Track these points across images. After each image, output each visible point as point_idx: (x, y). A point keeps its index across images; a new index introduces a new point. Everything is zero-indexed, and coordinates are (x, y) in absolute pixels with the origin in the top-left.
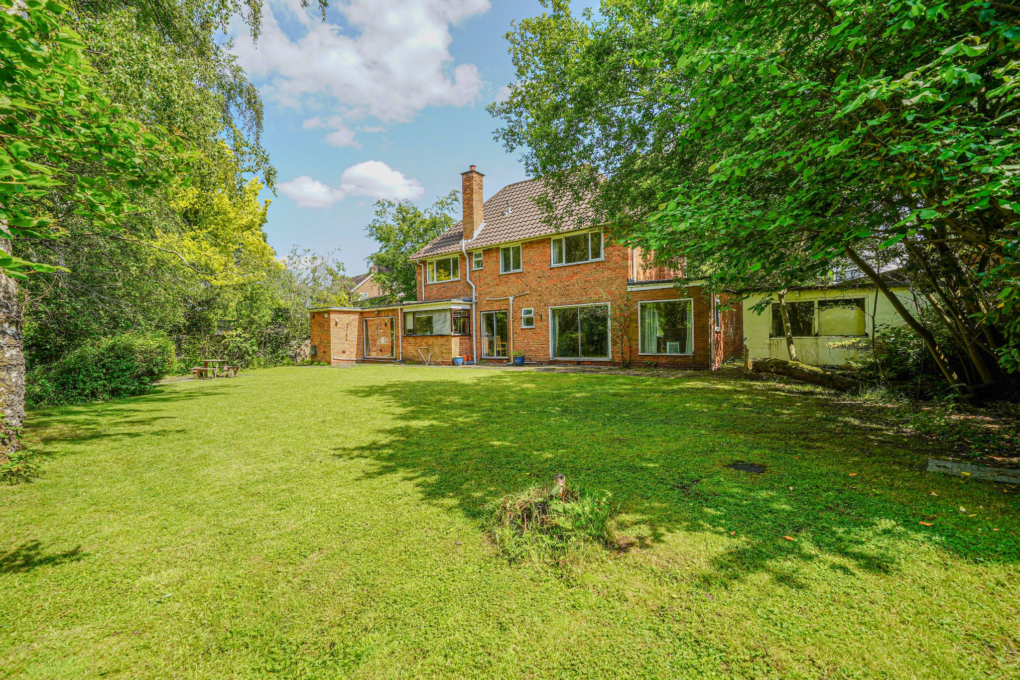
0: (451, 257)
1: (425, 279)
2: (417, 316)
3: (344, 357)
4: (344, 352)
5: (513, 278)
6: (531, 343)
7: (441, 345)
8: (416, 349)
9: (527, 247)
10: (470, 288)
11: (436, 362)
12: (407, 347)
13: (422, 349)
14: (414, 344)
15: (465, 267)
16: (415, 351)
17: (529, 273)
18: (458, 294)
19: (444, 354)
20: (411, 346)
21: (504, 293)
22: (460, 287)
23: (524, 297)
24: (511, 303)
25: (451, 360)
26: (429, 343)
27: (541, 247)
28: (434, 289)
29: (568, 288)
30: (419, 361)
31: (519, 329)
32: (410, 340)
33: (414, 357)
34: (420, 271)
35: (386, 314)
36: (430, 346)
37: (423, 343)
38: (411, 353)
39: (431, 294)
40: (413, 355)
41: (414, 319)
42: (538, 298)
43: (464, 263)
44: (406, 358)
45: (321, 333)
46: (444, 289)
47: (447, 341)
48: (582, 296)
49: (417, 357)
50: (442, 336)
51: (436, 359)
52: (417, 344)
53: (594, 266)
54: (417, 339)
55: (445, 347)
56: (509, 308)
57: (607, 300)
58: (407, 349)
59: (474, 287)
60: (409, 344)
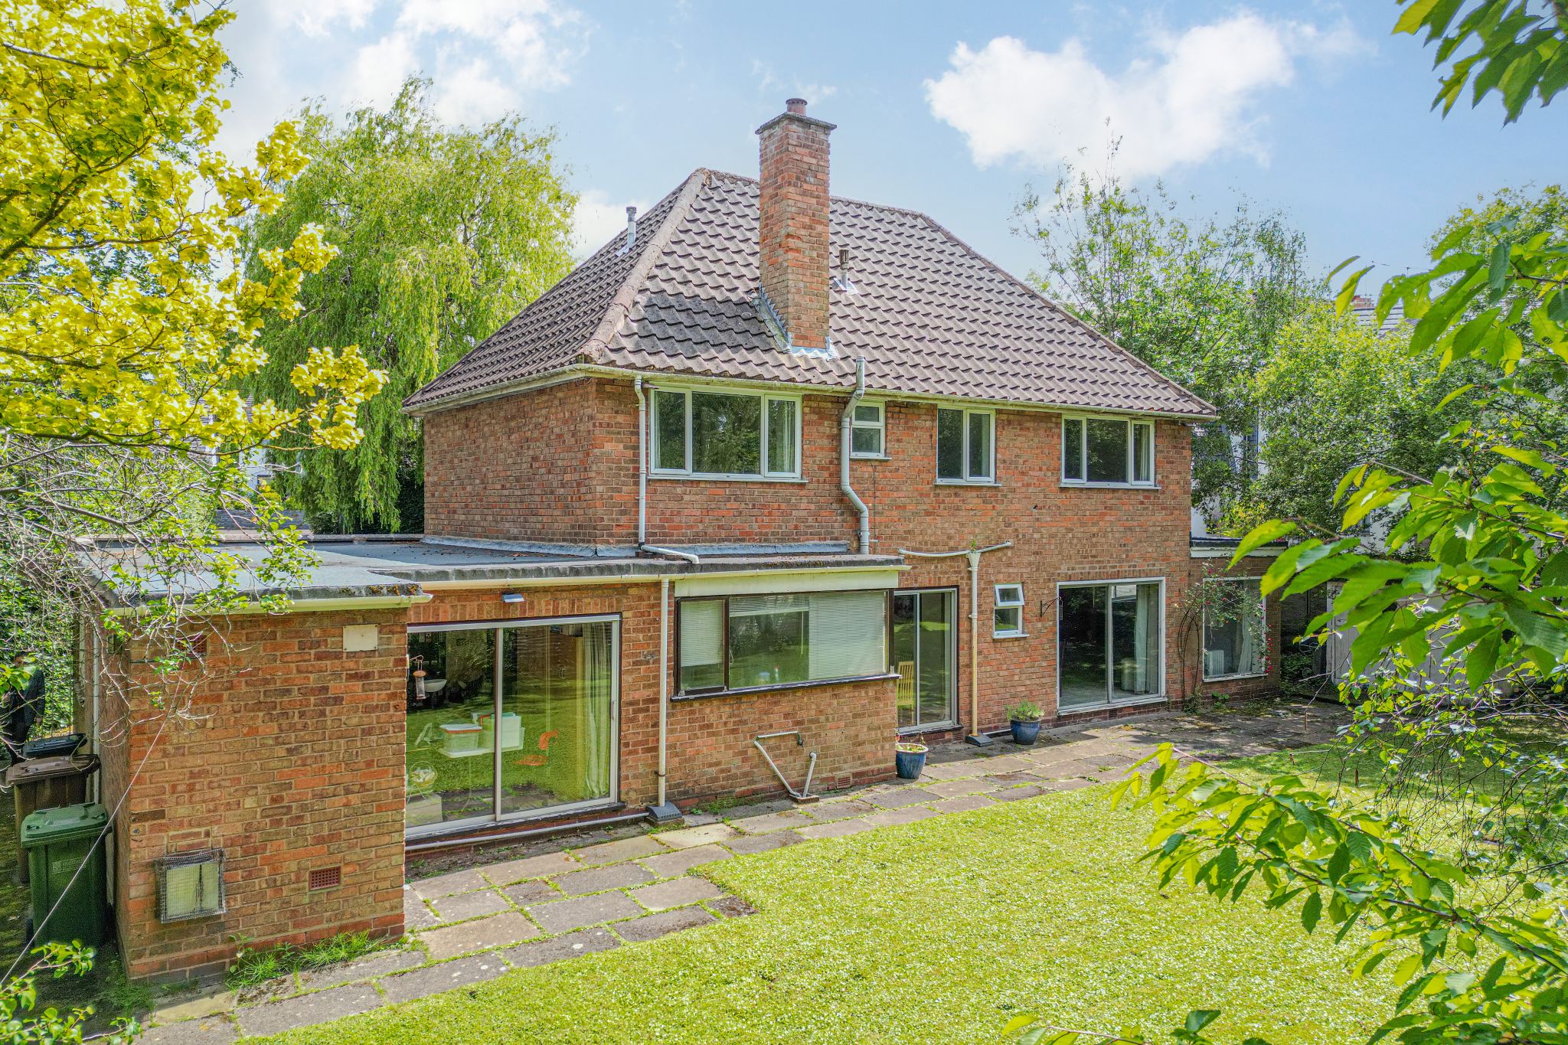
0: (765, 396)
1: (647, 457)
2: (738, 614)
5: (972, 500)
6: (1016, 678)
7: (855, 716)
8: (740, 746)
9: (1009, 422)
10: (842, 514)
11: (833, 778)
12: (692, 745)
13: (772, 742)
14: (731, 726)
15: (826, 442)
16: (736, 754)
17: (1014, 491)
18: (796, 527)
19: (868, 747)
20: (713, 734)
21: (950, 538)
22: (803, 506)
23: (1000, 554)
24: (975, 569)
25: (894, 763)
26: (803, 715)
27: (1042, 432)
28: (686, 498)
29: (1094, 540)
30: (755, 792)
31: (989, 639)
32: (708, 711)
33: (728, 778)
34: (620, 418)
35: (564, 606)
36: (806, 725)
37: (776, 718)
38: (710, 765)
39: (677, 519)
40: (722, 771)
41: (728, 627)
42: (1032, 558)
43: (821, 429)
44: (686, 793)
45: (281, 751)
46: (735, 505)
47: (877, 699)
48: (1121, 561)
49: (746, 775)
50: (858, 684)
51: (831, 771)
52: (744, 722)
53: (1141, 497)
54: (743, 706)
55: (867, 720)
56: (963, 584)
57: (1161, 573)
58: (690, 751)
59: (866, 513)
60: (701, 728)
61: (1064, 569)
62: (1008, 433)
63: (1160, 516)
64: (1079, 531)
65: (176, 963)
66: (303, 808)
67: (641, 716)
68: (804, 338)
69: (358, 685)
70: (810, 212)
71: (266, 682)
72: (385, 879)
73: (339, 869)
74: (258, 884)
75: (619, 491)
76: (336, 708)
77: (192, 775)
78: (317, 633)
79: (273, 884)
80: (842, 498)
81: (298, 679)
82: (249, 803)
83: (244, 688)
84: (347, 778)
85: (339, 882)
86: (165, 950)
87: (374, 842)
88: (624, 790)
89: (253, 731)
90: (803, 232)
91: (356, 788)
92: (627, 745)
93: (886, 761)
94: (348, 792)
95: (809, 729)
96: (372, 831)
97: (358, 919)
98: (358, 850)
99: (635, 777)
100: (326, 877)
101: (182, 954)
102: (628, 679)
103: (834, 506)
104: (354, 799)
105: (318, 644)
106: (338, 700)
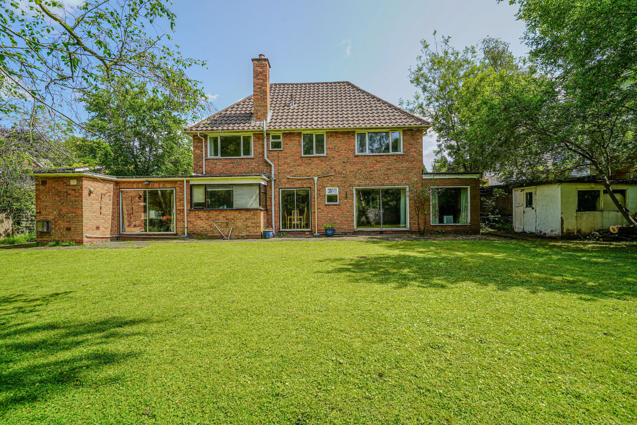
0: (242, 135)
1: (206, 153)
2: (209, 190)
3: (98, 234)
4: (98, 228)
5: (316, 161)
6: (336, 217)
7: (246, 219)
8: (210, 223)
9: (331, 136)
10: (267, 166)
11: (239, 235)
12: (196, 222)
13: (219, 224)
14: (207, 218)
15: (261, 146)
16: (208, 226)
17: (334, 157)
18: (251, 170)
19: (251, 228)
20: (202, 220)
21: (307, 173)
22: (253, 165)
23: (328, 178)
24: (316, 182)
25: (260, 234)
26: (229, 217)
27: (346, 138)
28: (218, 163)
29: (371, 173)
30: (214, 236)
31: (323, 204)
32: (200, 214)
33: (206, 231)
34: (199, 144)
35: (161, 186)
36: (230, 220)
37: (220, 217)
38: (201, 227)
39: (215, 169)
40: (204, 229)
41: (206, 192)
42: (342, 179)
43: (259, 143)
44: (194, 233)
45: (60, 203)
46: (232, 165)
47: (254, 215)
48: (385, 180)
49: (211, 231)
50: (247, 210)
51: (238, 233)
52: (211, 218)
53: (395, 158)
54: (210, 213)
55: (251, 221)
56: (312, 187)
57: (406, 184)
58: (195, 223)
59: (273, 165)
60: (198, 218)
61: (357, 182)
62: (331, 139)
63: (405, 164)
64: (364, 170)
65: (43, 241)
66: (64, 215)
67: (181, 213)
68: (259, 118)
69: (73, 192)
70: (260, 84)
71: (57, 190)
72: (80, 232)
73: (71, 228)
74: (57, 229)
75: (199, 162)
76: (70, 196)
77: (45, 206)
78: (66, 181)
79: (59, 229)
80: (266, 162)
81: (63, 190)
82: (55, 213)
83: (53, 191)
84: (72, 210)
85: (71, 231)
86: (42, 238)
87: (77, 224)
88: (177, 231)
89: (55, 199)
90: (258, 90)
91: (74, 212)
92: (178, 220)
93: (257, 233)
94: (72, 213)
95: (231, 221)
96: (77, 221)
97: (74, 239)
98: (74, 225)
99: (180, 228)
100: (69, 229)
101: (45, 239)
102: (178, 204)
103: (264, 164)
105: (66, 183)
106: (70, 194)
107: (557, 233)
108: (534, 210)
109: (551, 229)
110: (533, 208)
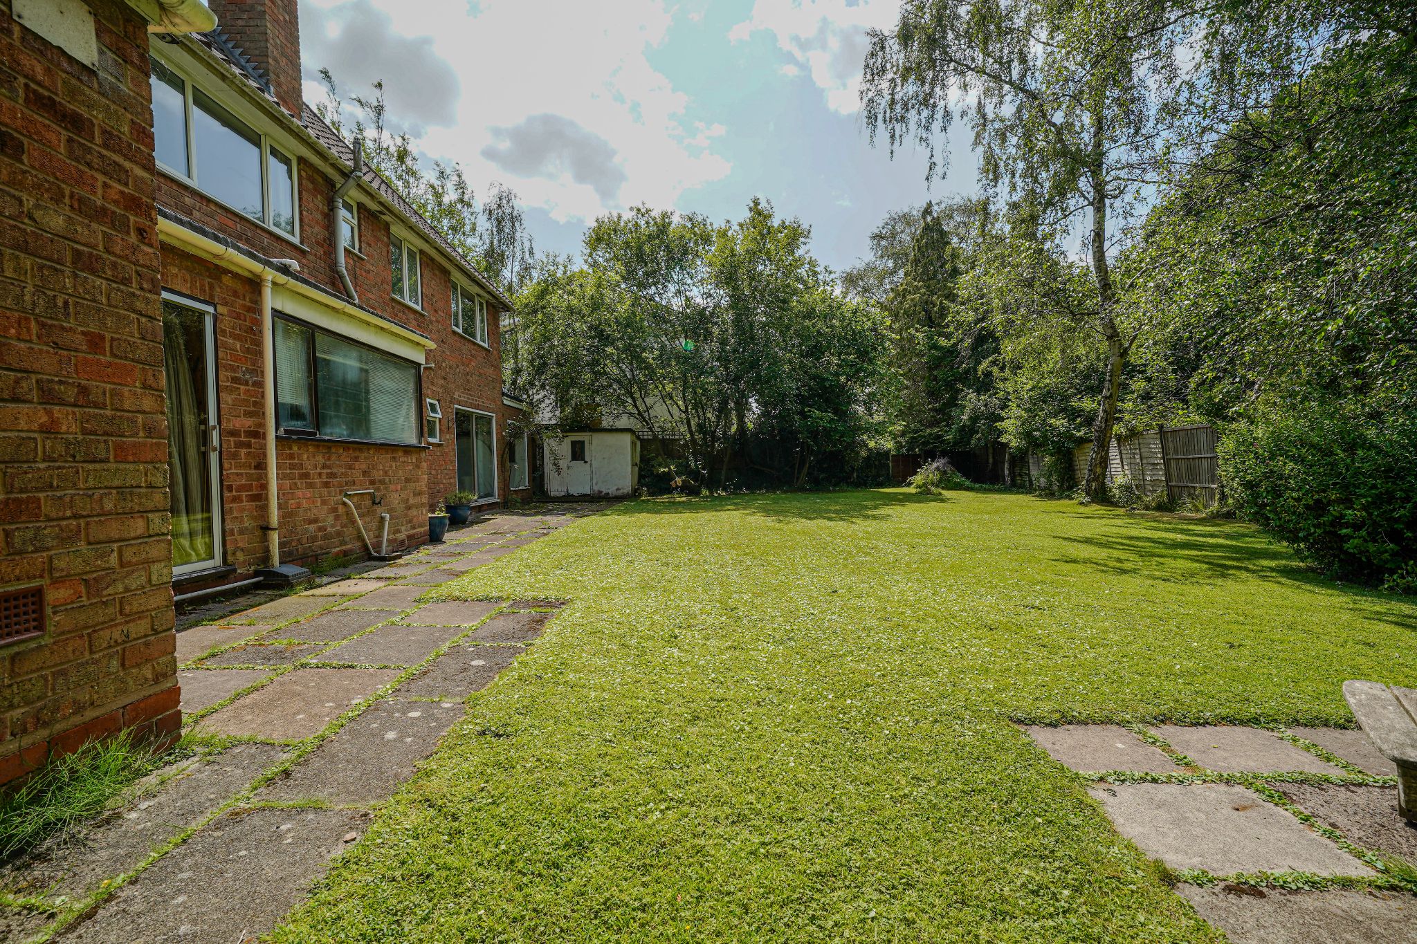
6: (439, 476)
7: (406, 480)
8: (333, 502)
9: (427, 265)
11: (396, 540)
12: (293, 496)
13: (357, 500)
14: (324, 478)
15: (319, 217)
16: (330, 511)
17: (432, 323)
19: (413, 513)
20: (311, 486)
25: (427, 528)
26: (375, 474)
29: (468, 377)
30: (346, 554)
32: (305, 456)
33: (324, 538)
36: (378, 485)
37: (357, 474)
38: (310, 522)
40: (320, 529)
42: (443, 382)
43: (316, 201)
47: (417, 466)
48: (479, 397)
49: (338, 534)
50: (407, 449)
51: (395, 533)
52: (334, 476)
54: (333, 457)
55: (413, 486)
57: (493, 411)
60: (299, 474)
61: (457, 395)
63: (491, 371)
64: (461, 368)
67: (243, 451)
72: (140, 615)
73: (38, 593)
85: (40, 627)
88: (230, 548)
91: (71, 394)
92: (230, 488)
93: (423, 525)
95: (379, 489)
96: (109, 505)
97: (90, 714)
98: (82, 546)
99: (241, 532)
100: (11, 615)
102: (227, 398)
104: (68, 422)
107: (625, 491)
108: (588, 464)
109: (615, 488)
110: (586, 462)
